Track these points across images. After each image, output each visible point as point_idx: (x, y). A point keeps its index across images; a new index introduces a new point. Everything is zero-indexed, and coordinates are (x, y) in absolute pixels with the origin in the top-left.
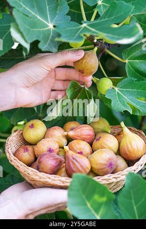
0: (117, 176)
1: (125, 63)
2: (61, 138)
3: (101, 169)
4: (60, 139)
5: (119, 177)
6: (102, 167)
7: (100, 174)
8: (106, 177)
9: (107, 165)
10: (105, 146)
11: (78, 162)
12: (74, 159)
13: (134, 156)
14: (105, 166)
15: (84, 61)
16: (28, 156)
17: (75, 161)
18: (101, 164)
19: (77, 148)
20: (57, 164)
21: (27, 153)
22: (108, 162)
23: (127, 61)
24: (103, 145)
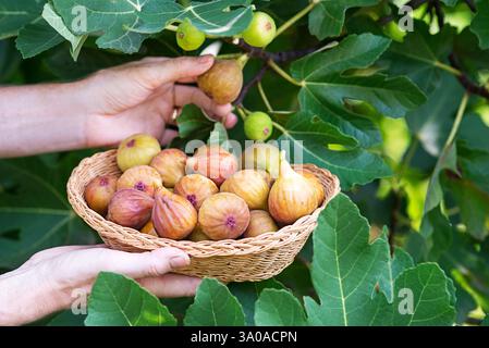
0: (242, 245)
1: (300, 87)
2: (173, 170)
3: (212, 227)
4: (169, 171)
5: (248, 248)
6: (213, 224)
7: (211, 236)
8: (222, 243)
9: (221, 220)
10: (235, 189)
11: (171, 210)
12: (164, 202)
13: (286, 213)
14: (219, 223)
15: (212, 75)
16: (105, 193)
17: (165, 206)
18: (211, 217)
19: (187, 188)
20: (139, 209)
21: (103, 188)
22: (225, 215)
23: (303, 84)
24: (233, 186)
